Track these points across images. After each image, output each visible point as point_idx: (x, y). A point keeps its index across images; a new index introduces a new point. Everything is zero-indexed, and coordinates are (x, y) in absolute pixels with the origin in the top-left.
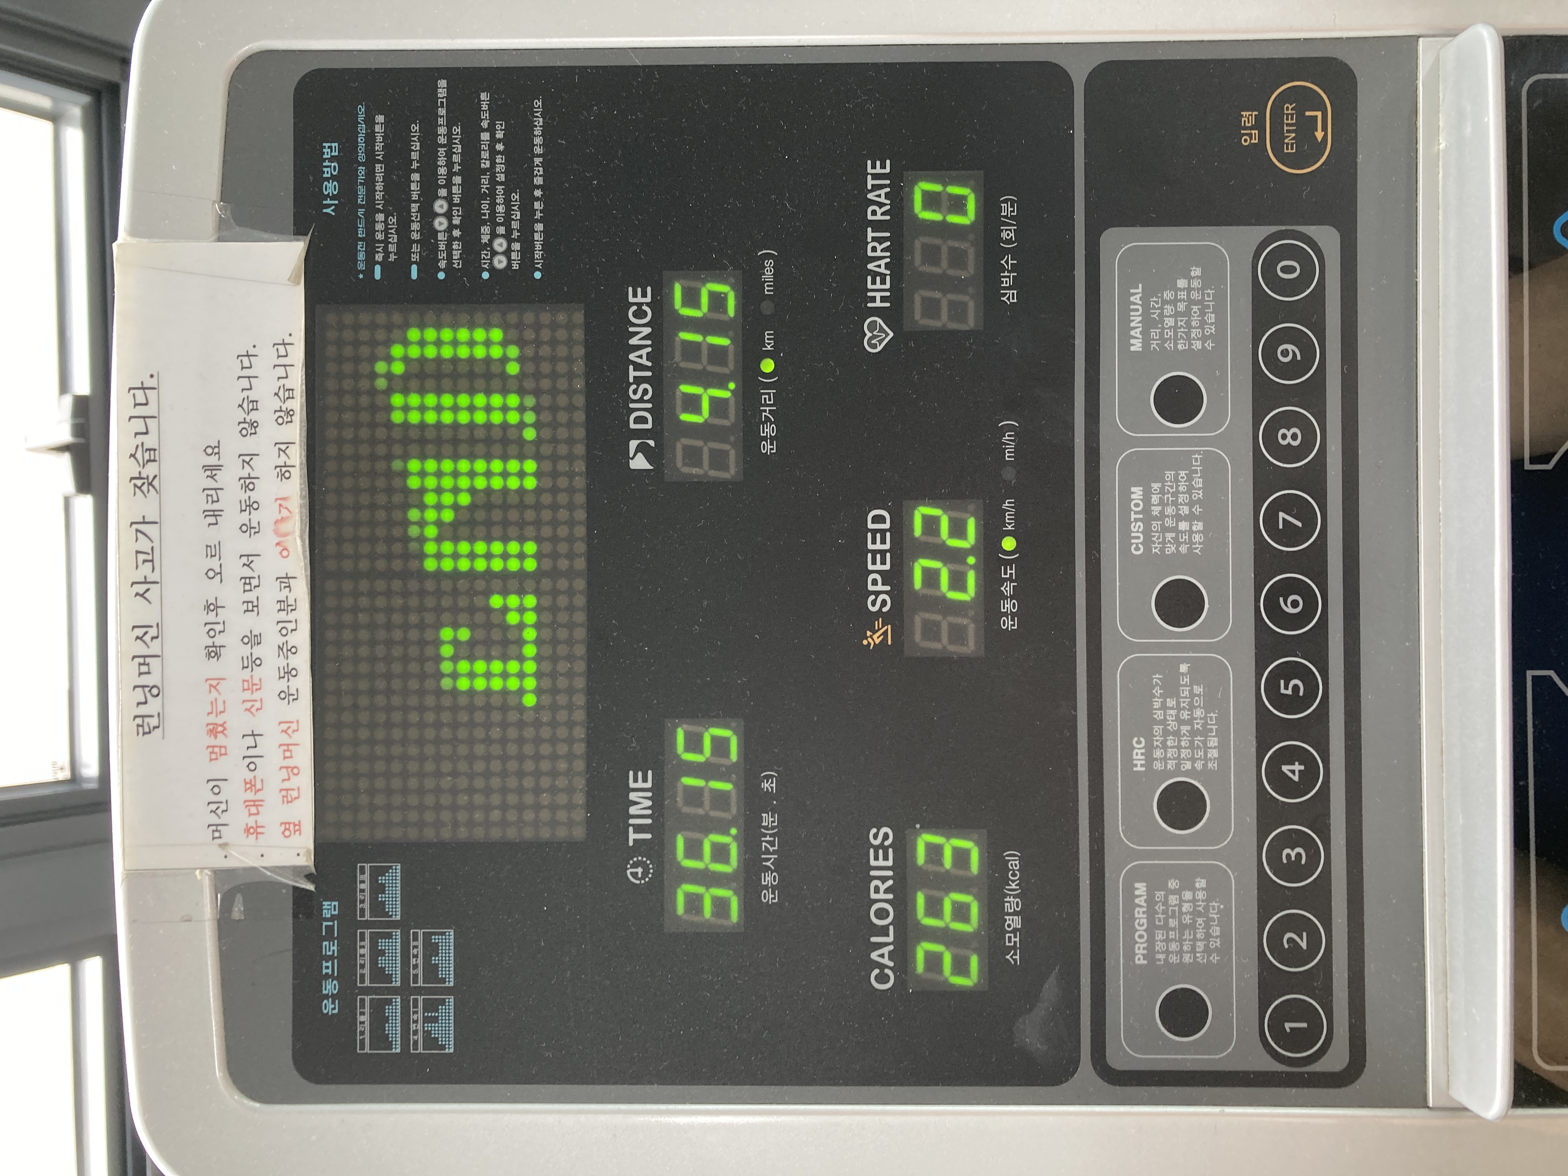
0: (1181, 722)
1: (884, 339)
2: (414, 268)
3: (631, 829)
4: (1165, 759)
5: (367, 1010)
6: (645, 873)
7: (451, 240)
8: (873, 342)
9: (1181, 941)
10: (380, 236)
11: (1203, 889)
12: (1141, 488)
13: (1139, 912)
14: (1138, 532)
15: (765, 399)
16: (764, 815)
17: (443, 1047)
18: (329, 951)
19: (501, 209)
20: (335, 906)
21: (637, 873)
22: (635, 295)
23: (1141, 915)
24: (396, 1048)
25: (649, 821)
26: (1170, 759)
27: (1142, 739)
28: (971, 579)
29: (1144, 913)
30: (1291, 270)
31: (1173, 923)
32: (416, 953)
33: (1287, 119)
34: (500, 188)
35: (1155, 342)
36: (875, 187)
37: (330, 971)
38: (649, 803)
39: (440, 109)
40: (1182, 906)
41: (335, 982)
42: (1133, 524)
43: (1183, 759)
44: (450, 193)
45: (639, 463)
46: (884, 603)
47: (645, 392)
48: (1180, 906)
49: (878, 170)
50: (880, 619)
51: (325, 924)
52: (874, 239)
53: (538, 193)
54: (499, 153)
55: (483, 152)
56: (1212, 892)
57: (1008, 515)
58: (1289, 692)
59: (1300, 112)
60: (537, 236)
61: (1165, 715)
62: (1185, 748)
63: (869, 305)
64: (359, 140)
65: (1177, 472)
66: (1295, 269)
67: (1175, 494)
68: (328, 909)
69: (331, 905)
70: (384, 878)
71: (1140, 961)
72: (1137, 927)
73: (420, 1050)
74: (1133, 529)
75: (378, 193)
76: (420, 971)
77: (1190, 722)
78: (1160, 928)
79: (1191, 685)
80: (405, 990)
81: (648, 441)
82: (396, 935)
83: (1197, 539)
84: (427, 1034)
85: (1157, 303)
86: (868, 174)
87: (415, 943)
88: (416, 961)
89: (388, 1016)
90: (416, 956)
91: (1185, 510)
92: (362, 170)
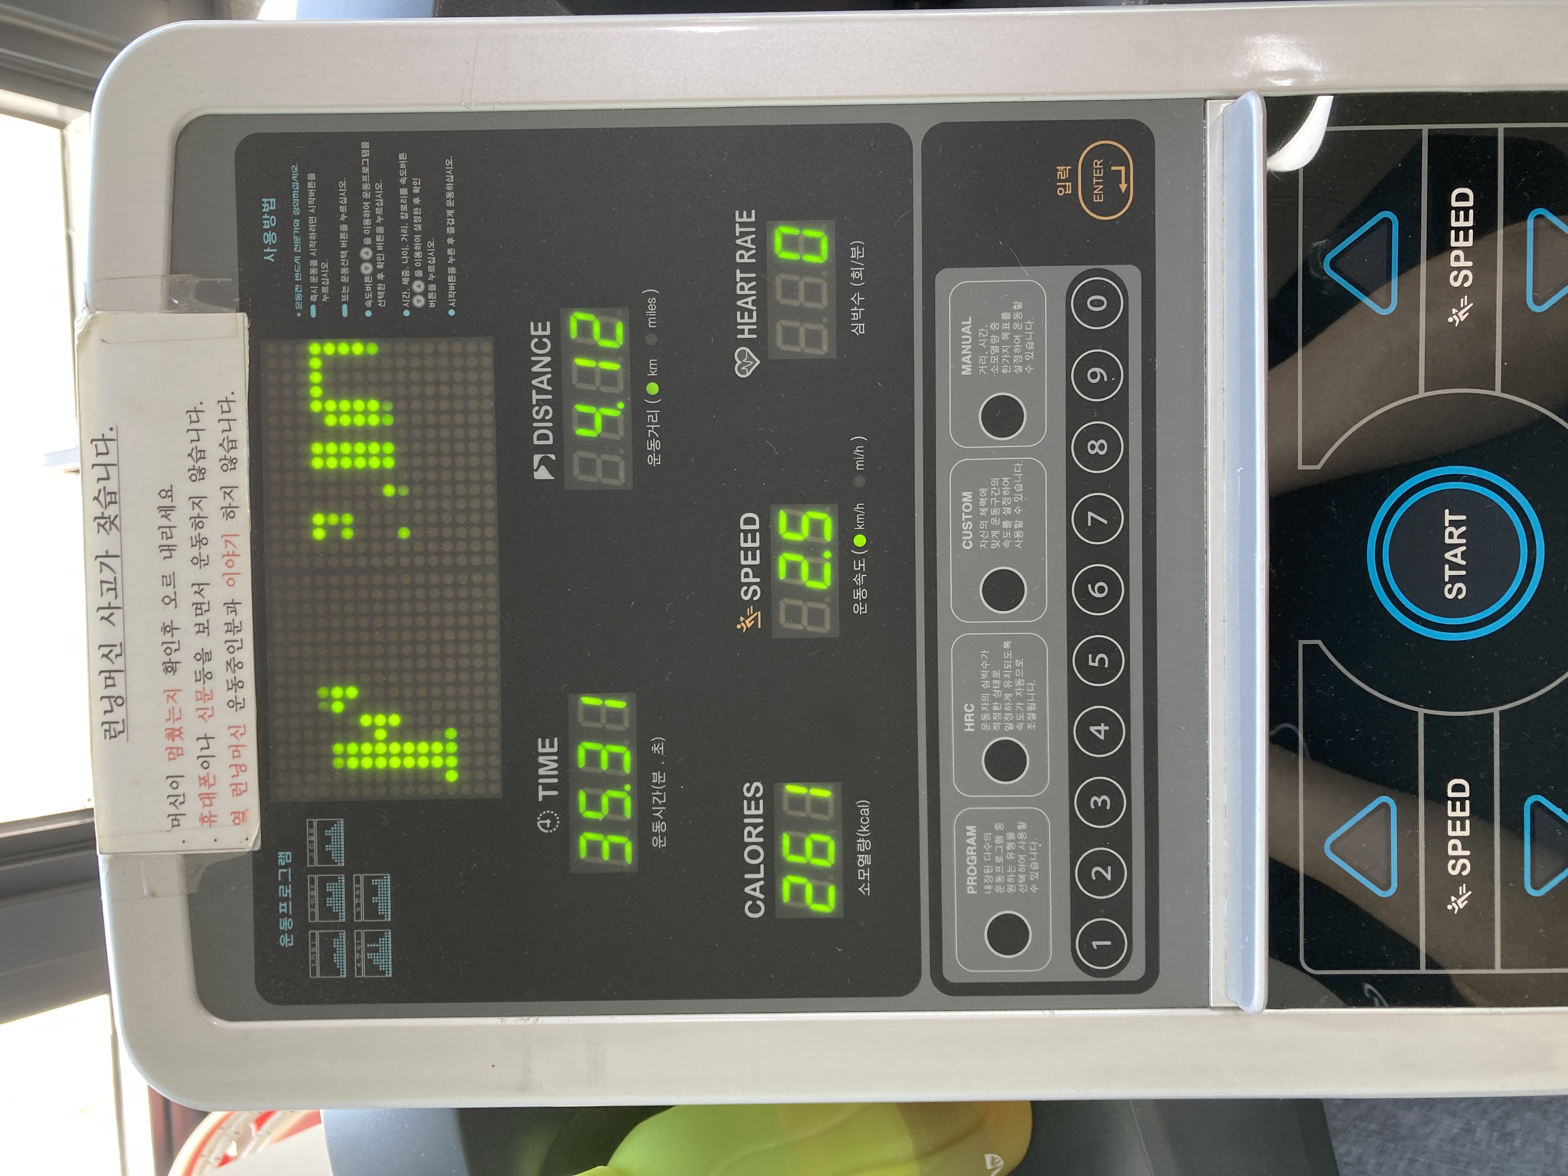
0: (1005, 690)
1: (753, 365)
2: (345, 308)
3: (540, 787)
4: (991, 722)
5: (317, 942)
6: (553, 825)
7: (376, 282)
8: (743, 368)
9: (1005, 874)
10: (314, 280)
11: (1024, 830)
12: (971, 493)
13: (970, 851)
14: (968, 530)
15: (651, 418)
16: (654, 774)
17: (383, 973)
18: (285, 893)
19: (418, 255)
20: (288, 855)
21: (546, 824)
22: (536, 329)
23: (972, 853)
24: (343, 974)
25: (556, 780)
26: (995, 721)
27: (971, 705)
28: (827, 570)
29: (974, 851)
30: (1099, 303)
31: (999, 859)
32: (358, 894)
33: (1096, 173)
34: (417, 237)
35: (982, 367)
36: (743, 235)
37: (285, 910)
38: (555, 765)
39: (363, 168)
40: (1007, 845)
41: (290, 919)
42: (964, 523)
43: (1007, 722)
44: (374, 240)
45: (542, 474)
46: (755, 592)
47: (547, 412)
48: (1005, 845)
49: (745, 219)
50: (752, 607)
51: (280, 871)
52: (742, 279)
53: (451, 241)
54: (416, 206)
55: (402, 206)
56: (1031, 834)
57: (859, 517)
58: (1096, 664)
59: (1106, 166)
60: (450, 279)
61: (991, 684)
62: (1008, 712)
63: (739, 336)
64: (294, 196)
65: (1001, 479)
66: (1100, 303)
67: (1000, 498)
68: (283, 858)
69: (285, 855)
70: (329, 831)
71: (971, 891)
72: (969, 863)
73: (363, 975)
74: (964, 528)
75: (312, 242)
76: (362, 909)
77: (1012, 690)
78: (987, 863)
79: (1013, 660)
80: (349, 926)
81: (548, 455)
82: (341, 879)
83: (1017, 536)
84: (369, 962)
85: (984, 333)
86: (738, 222)
87: (357, 886)
88: (359, 900)
89: (336, 948)
90: (358, 896)
91: (1008, 511)
92: (297, 222)
